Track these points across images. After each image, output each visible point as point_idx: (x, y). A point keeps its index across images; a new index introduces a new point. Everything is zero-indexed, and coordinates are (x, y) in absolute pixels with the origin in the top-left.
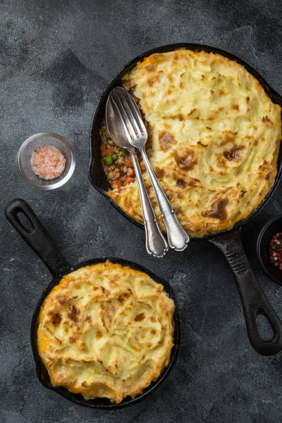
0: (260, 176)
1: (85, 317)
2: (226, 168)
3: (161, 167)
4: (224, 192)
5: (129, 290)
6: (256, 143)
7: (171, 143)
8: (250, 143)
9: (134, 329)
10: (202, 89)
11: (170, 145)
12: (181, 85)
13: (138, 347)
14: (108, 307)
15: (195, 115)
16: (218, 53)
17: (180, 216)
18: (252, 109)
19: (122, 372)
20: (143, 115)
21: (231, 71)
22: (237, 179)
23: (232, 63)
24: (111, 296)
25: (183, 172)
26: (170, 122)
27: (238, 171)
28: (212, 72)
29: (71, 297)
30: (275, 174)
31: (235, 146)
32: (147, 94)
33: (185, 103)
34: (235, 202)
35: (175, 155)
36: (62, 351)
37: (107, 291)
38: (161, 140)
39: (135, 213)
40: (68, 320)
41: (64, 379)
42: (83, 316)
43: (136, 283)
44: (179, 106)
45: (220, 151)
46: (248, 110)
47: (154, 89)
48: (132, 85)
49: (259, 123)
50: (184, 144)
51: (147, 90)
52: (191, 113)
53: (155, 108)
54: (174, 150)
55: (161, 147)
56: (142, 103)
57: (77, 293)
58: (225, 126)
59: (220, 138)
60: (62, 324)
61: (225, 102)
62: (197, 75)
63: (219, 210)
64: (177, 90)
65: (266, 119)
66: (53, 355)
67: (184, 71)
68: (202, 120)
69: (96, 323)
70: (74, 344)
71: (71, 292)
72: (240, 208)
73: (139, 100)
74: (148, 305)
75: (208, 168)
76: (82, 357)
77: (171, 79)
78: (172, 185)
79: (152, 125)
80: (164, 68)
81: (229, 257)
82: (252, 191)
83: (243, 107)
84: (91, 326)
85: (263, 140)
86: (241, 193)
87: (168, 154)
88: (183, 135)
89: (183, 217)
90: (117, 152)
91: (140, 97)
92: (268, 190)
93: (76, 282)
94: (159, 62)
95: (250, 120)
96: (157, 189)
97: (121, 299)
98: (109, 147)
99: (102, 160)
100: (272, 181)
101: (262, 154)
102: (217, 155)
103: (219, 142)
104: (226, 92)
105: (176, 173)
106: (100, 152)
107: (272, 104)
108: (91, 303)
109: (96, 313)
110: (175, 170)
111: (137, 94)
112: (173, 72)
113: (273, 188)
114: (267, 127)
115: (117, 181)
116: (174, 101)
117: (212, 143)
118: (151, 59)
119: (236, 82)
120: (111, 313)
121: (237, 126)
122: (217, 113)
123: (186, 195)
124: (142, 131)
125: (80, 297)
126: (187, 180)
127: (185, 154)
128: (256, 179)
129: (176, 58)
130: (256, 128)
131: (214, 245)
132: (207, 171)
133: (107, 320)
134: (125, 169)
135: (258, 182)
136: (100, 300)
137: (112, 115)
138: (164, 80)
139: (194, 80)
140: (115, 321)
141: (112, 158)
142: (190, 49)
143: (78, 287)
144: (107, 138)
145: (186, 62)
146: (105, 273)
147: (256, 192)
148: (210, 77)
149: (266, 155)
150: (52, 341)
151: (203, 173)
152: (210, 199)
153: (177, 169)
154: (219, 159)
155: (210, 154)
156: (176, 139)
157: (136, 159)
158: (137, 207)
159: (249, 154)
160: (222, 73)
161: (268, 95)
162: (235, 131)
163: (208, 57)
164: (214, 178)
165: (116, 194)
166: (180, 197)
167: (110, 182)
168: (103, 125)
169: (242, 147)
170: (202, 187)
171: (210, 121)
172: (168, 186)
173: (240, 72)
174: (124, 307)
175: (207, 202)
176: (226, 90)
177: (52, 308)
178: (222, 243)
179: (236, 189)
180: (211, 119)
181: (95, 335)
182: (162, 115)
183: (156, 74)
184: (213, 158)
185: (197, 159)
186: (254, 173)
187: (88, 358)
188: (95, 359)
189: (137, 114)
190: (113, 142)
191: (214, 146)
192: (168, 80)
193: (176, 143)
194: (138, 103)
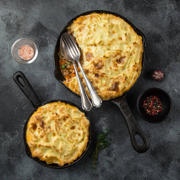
0: (134, 70)
1: (48, 126)
2: (118, 67)
3: (87, 68)
4: (117, 79)
5: (69, 115)
6: (131, 55)
7: (91, 57)
8: (128, 55)
9: (70, 133)
10: (104, 31)
11: (91, 58)
12: (94, 30)
13: (72, 141)
14: (58, 122)
15: (102, 43)
16: (111, 14)
17: (97, 91)
18: (128, 38)
19: (64, 152)
20: (78, 45)
21: (118, 22)
22: (123, 72)
23: (118, 18)
24: (60, 117)
25: (97, 70)
26: (90, 47)
27: (123, 68)
28: (108, 23)
29: (42, 117)
30: (141, 68)
31: (121, 56)
32: (79, 35)
33: (96, 38)
34: (122, 83)
35: (93, 62)
36: (37, 141)
37: (58, 115)
38: (87, 56)
39: (76, 91)
40: (40, 127)
41: (38, 154)
42: (47, 126)
43: (72, 112)
44: (94, 39)
45: (115, 59)
46: (126, 39)
47: (82, 33)
48: (72, 31)
49: (132, 45)
50: (97, 57)
51: (79, 33)
52: (100, 43)
53: (83, 41)
54: (93, 60)
55: (87, 59)
56: (77, 39)
57: (44, 115)
58: (116, 47)
59: (114, 53)
60: (37, 129)
61: (115, 36)
62: (101, 25)
63: (116, 87)
64: (93, 33)
65: (135, 43)
66: (33, 143)
67: (95, 23)
68: (105, 45)
69: (53, 129)
70: (42, 138)
71: (41, 115)
72: (125, 85)
73: (76, 38)
74: (77, 122)
75: (109, 68)
76: (46, 144)
77: (89, 27)
78: (93, 76)
79: (82, 50)
80: (86, 22)
81: (121, 109)
82: (130, 77)
83: (124, 38)
84: (50, 130)
85: (134, 53)
86: (125, 79)
87: (90, 62)
88: (96, 53)
89: (99, 91)
90: (67, 63)
91: (76, 37)
92: (138, 76)
93: (44, 110)
94: (83, 20)
95: (127, 44)
96: (86, 79)
97: (65, 119)
98: (63, 60)
99: (60, 67)
100: (140, 72)
101: (134, 59)
102: (113, 61)
103: (114, 55)
104: (115, 32)
105: (95, 71)
106: (59, 63)
107: (138, 36)
108: (51, 120)
109: (53, 125)
110: (94, 69)
111: (74, 35)
112: (90, 24)
113: (140, 75)
114: (136, 47)
115: (68, 76)
116: (92, 38)
117: (110, 56)
118: (80, 19)
119: (120, 27)
120: (60, 125)
121: (121, 47)
122: (112, 42)
123: (100, 81)
124: (77, 52)
125: (46, 117)
126: (100, 74)
127: (98, 62)
128: (132, 72)
129: (91, 17)
130: (130, 48)
131: (114, 103)
132: (109, 69)
133: (58, 128)
134: (71, 71)
135: (133, 73)
136: (55, 119)
137: (64, 46)
138: (86, 28)
139: (100, 27)
140: (62, 129)
141: (65, 65)
142: (98, 13)
143: (45, 112)
144: (62, 57)
145: (96, 19)
146: (58, 107)
147: (132, 78)
148: (108, 25)
149: (136, 60)
150: (32, 136)
151: (107, 70)
152: (111, 82)
153: (95, 69)
154: (114, 63)
155: (110, 61)
156: (94, 55)
157: (75, 66)
158: (77, 88)
159: (128, 60)
160: (113, 23)
161: (136, 32)
162: (121, 50)
163: (106, 16)
164: (112, 72)
165: (67, 82)
166: (97, 82)
167: (64, 77)
168: (60, 51)
169: (124, 57)
170: (107, 77)
171: (108, 46)
172: (91, 77)
173: (122, 22)
174: (66, 123)
175: (110, 83)
176: (115, 31)
177: (33, 122)
178: (118, 102)
179: (122, 76)
180: (109, 45)
181: (52, 135)
182: (87, 44)
183: (82, 26)
184: (111, 63)
185: (104, 64)
186: (131, 68)
187: (48, 145)
188: (52, 146)
189: (75, 44)
190: (65, 59)
191: (111, 57)
192: (88, 28)
193: (93, 57)
194: (75, 40)
